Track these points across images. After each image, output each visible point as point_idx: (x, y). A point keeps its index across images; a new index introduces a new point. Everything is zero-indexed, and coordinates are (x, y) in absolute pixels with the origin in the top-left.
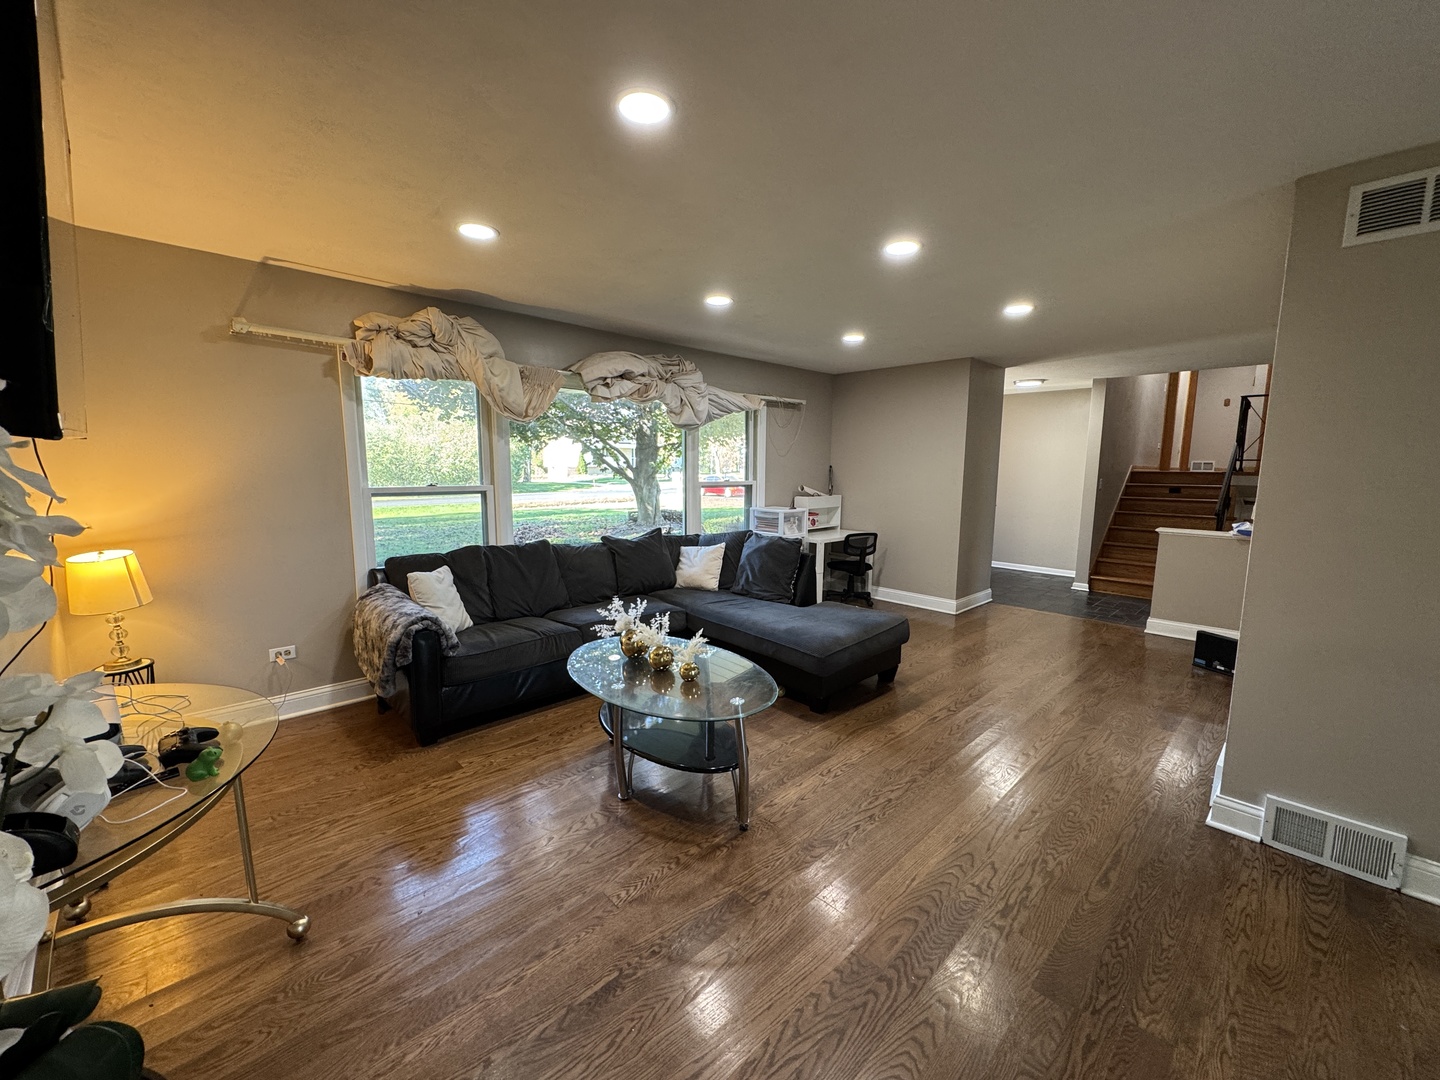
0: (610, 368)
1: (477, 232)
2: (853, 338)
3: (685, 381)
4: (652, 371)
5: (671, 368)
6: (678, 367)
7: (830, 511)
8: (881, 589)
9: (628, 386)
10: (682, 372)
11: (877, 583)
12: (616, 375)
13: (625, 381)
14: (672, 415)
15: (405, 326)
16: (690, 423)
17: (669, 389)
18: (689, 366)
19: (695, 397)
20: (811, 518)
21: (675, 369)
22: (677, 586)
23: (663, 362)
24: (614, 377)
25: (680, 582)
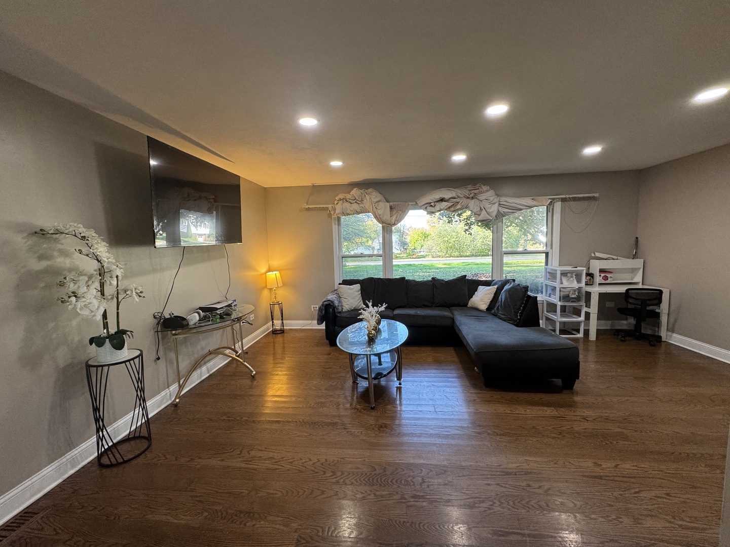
0: (432, 198)
1: (336, 163)
2: (592, 150)
3: (481, 197)
4: (459, 195)
5: (473, 191)
6: (478, 190)
7: (634, 271)
8: (675, 335)
9: (444, 204)
10: (481, 193)
11: (671, 329)
12: (435, 200)
13: (444, 203)
14: (476, 216)
15: (348, 196)
16: (485, 219)
17: (472, 203)
18: (485, 188)
19: (487, 205)
20: (603, 275)
21: (476, 191)
22: (468, 306)
23: (469, 189)
24: (435, 202)
25: (470, 305)
